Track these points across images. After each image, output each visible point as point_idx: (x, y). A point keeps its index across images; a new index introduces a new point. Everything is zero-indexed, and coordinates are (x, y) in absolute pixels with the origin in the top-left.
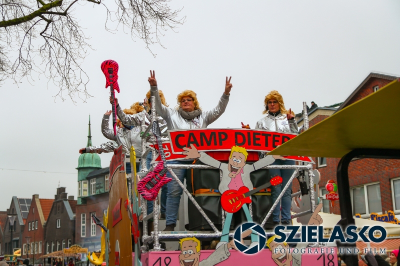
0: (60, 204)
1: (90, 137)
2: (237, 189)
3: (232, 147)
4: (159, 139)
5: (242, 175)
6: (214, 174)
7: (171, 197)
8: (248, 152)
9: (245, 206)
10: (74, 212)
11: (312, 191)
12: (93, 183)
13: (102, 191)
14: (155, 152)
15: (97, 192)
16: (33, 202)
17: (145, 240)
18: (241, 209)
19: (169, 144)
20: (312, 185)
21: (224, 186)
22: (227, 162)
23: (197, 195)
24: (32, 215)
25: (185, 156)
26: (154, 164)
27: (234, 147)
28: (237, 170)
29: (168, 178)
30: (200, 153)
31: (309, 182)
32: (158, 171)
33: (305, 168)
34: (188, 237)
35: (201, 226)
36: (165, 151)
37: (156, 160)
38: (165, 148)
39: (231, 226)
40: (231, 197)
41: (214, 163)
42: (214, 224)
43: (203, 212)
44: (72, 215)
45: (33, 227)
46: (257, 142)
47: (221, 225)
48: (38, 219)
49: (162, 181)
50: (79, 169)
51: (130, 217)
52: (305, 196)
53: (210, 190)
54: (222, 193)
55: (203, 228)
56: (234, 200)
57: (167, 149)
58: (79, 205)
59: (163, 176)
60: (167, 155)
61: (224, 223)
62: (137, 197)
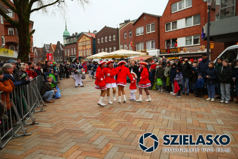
0: (58, 46)
1: (66, 27)
10: (63, 48)
12: (68, 40)
13: (71, 42)
15: (69, 43)
16: (50, 45)
24: (50, 49)
44: (62, 49)
45: (51, 53)
48: (52, 50)
50: (64, 36)
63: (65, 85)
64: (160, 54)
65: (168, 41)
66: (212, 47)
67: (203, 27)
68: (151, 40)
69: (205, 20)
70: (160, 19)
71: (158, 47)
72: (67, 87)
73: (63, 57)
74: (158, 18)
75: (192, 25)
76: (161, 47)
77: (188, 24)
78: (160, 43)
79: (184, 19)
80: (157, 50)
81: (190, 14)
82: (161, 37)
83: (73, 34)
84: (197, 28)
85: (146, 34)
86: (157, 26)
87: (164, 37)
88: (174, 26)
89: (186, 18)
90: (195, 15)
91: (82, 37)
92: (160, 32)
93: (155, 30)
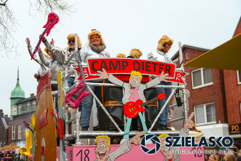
2: (135, 101)
3: (131, 71)
4: (80, 64)
5: (138, 91)
6: (118, 90)
7: (86, 107)
8: (142, 75)
9: (140, 113)
11: (185, 104)
12: (20, 107)
14: (77, 73)
15: (22, 112)
17: (67, 138)
18: (138, 116)
19: (87, 68)
20: (185, 99)
21: (126, 99)
22: (128, 82)
23: (106, 106)
25: (98, 77)
26: (76, 82)
27: (133, 71)
28: (135, 88)
29: (87, 92)
30: (109, 75)
31: (183, 97)
32: (80, 87)
33: (181, 87)
34: (101, 135)
35: (109, 128)
36: (85, 73)
37: (78, 79)
38: (85, 71)
39: (130, 127)
40: (130, 107)
41: (119, 83)
42: (119, 126)
43: (111, 118)
44: (6, 126)
46: (148, 68)
47: (124, 127)
49: (83, 95)
50: (11, 98)
51: (56, 122)
52: (180, 107)
53: (116, 102)
54: (124, 104)
55: (111, 129)
56: (132, 109)
57: (86, 72)
58: (11, 121)
59: (84, 91)
60: (86, 75)
61: (126, 125)
62: (63, 106)
64: (231, 133)
68: (204, 103)
71: (223, 117)
76: (231, 118)
78: (228, 108)
80: (221, 125)
82: (228, 95)
83: (32, 95)
85: (192, 90)
86: (218, 72)
87: (235, 97)
92: (226, 85)
93: (213, 81)
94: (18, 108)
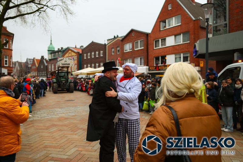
0: (42, 61)
1: (51, 41)
10: (47, 63)
12: (53, 55)
13: (55, 57)
15: (54, 58)
16: (34, 60)
45: (34, 67)
48: (35, 65)
50: (48, 50)
58: (48, 61)
63: (41, 105)
64: (149, 71)
65: (157, 59)
66: (202, 65)
67: (196, 44)
68: (139, 57)
69: (194, 38)
70: (149, 35)
71: (147, 64)
72: (42, 108)
73: (47, 72)
74: (147, 35)
75: (182, 43)
76: (150, 64)
77: (177, 41)
78: (149, 59)
79: (173, 37)
80: (145, 67)
81: (179, 32)
82: (150, 54)
83: (59, 49)
84: (186, 46)
85: (134, 50)
86: (146, 43)
87: (152, 55)
88: (163, 43)
89: (175, 36)
90: (184, 33)
91: (68, 52)
92: (149, 49)
93: (144, 47)
94: (51, 56)
